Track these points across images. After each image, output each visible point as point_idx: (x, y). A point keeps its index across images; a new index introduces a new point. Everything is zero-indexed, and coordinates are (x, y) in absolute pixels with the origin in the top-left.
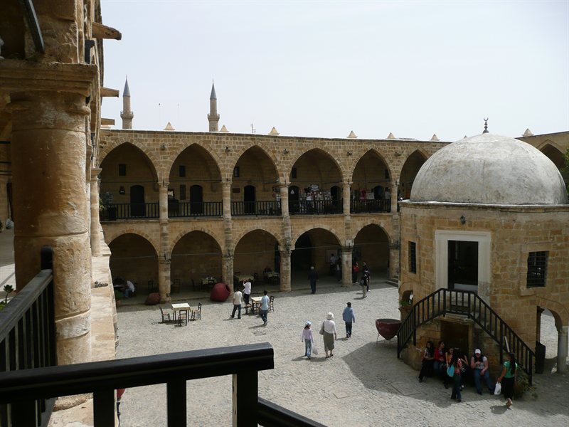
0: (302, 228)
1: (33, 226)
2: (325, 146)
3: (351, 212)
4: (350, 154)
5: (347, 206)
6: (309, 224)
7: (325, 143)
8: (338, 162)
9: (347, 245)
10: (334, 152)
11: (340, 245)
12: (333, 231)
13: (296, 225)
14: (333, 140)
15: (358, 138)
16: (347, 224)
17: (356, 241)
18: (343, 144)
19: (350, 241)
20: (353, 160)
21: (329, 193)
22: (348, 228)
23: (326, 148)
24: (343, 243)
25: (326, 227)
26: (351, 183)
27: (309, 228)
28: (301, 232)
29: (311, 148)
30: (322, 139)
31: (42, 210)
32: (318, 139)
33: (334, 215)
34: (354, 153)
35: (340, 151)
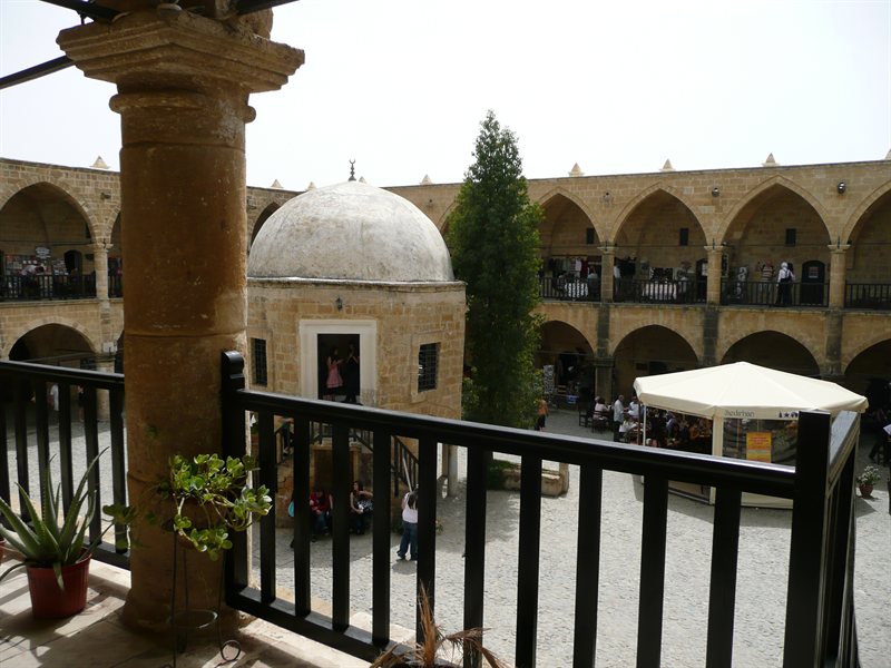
0: (21, 325)
1: (205, 316)
2: (63, 178)
3: (110, 296)
4: (108, 197)
5: (103, 284)
6: (34, 318)
7: (60, 175)
8: (86, 210)
9: (106, 350)
10: (77, 190)
11: (92, 352)
12: (80, 329)
13: (10, 319)
14: (76, 169)
15: (110, 170)
16: (104, 316)
17: (120, 343)
18: (94, 178)
19: (111, 344)
20: (112, 206)
21: (63, 263)
22: (107, 322)
23: (64, 183)
24: (97, 349)
25: (66, 322)
26: (110, 245)
27: (35, 323)
28: (21, 332)
29: (35, 180)
30: (56, 167)
31: (220, 289)
32: (47, 166)
33: (81, 301)
34: (113, 195)
35: (89, 190)
